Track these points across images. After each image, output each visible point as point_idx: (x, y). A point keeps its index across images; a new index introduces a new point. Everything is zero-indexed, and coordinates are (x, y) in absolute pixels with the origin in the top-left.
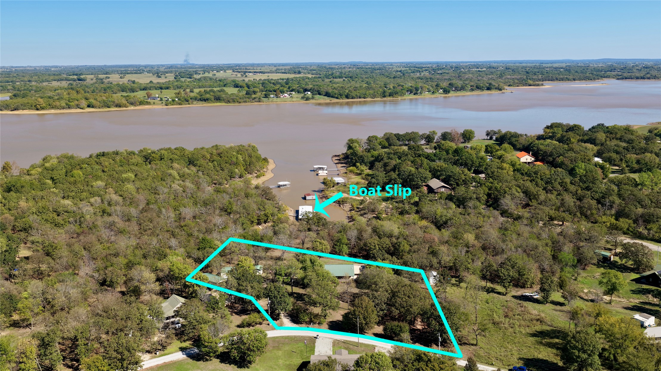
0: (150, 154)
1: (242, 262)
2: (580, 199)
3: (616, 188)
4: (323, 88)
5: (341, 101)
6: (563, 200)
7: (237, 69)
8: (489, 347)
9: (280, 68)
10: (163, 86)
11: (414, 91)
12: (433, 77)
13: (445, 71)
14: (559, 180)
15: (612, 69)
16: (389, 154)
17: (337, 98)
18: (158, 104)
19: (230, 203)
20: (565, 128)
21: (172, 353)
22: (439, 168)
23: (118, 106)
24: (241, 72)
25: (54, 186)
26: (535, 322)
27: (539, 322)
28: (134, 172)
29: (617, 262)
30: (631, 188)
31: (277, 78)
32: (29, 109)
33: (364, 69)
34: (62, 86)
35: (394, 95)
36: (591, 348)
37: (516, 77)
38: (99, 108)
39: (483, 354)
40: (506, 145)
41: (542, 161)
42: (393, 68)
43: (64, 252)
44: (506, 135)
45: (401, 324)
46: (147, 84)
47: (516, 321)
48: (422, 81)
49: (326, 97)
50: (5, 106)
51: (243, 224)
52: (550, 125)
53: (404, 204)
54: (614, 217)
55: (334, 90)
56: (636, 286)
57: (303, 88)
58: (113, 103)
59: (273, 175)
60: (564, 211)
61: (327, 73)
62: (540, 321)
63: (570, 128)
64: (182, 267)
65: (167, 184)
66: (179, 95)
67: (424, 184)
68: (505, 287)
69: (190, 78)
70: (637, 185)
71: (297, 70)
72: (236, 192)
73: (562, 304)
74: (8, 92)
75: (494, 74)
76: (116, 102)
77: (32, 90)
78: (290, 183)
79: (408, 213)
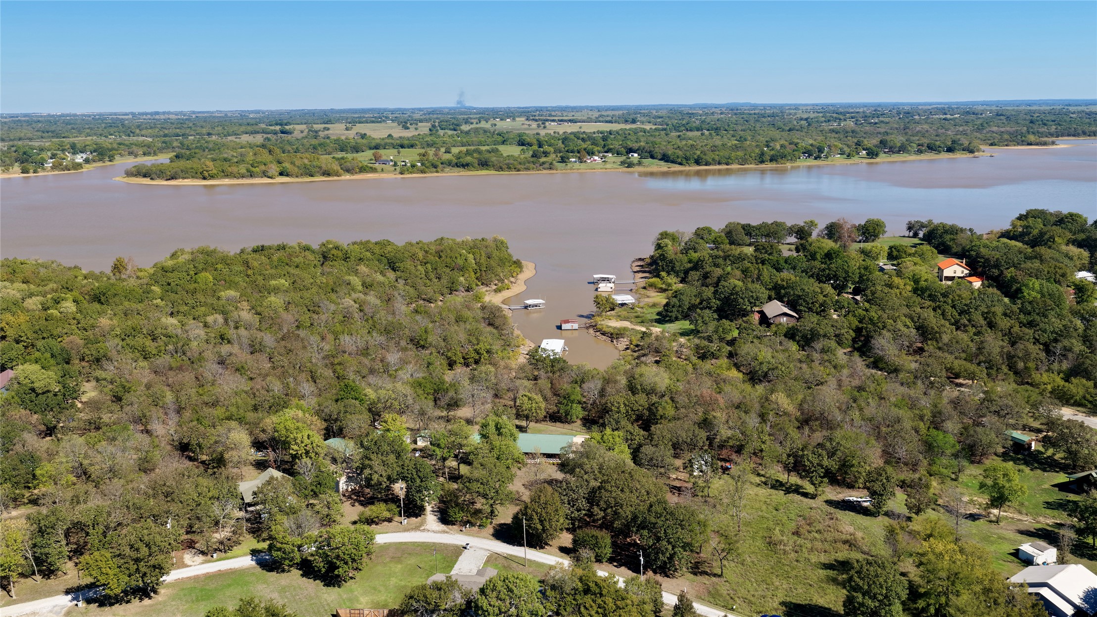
0: (330, 250)
1: (387, 422)
2: (1013, 342)
3: (1081, 326)
4: (659, 147)
5: (687, 168)
6: (982, 343)
7: (535, 116)
8: (741, 580)
9: (607, 113)
10: (406, 142)
11: (816, 153)
12: (858, 129)
13: (884, 119)
14: (983, 308)
16: (716, 257)
17: (680, 164)
18: (389, 172)
19: (427, 331)
20: (1051, 220)
21: (237, 557)
22: (785, 283)
23: (327, 173)
24: (540, 120)
25: (160, 295)
26: (840, 545)
27: (846, 546)
28: (291, 278)
29: (1040, 453)
31: (592, 131)
32: (193, 177)
33: (745, 116)
34: (254, 142)
35: (780, 160)
37: (1008, 129)
38: (297, 177)
39: (725, 592)
40: (924, 247)
41: (980, 275)
42: (795, 114)
44: (937, 230)
45: (601, 533)
46: (383, 139)
47: (808, 541)
48: (835, 136)
49: (662, 163)
50: (158, 172)
51: (430, 364)
52: (1025, 213)
53: (712, 342)
54: (1062, 375)
55: (677, 151)
56: (1057, 496)
57: (626, 147)
58: (318, 170)
59: (524, 288)
60: (980, 363)
61: (681, 121)
62: (850, 543)
63: (1061, 219)
64: (292, 426)
65: (338, 297)
66: (425, 158)
67: (754, 309)
68: (814, 484)
69: (455, 130)
71: (631, 117)
72: (445, 314)
74: (170, 152)
75: (970, 125)
76: (324, 167)
77: (206, 148)
78: (544, 302)
79: (714, 356)
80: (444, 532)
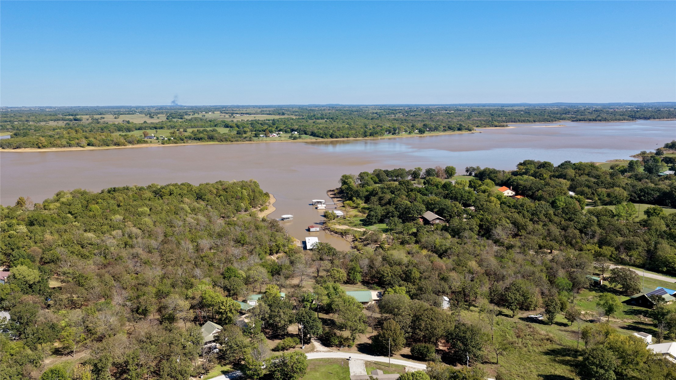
0: (159, 189)
1: (269, 289)
2: (564, 229)
3: (595, 219)
4: (309, 128)
5: (326, 140)
6: (549, 230)
7: (224, 111)
8: (508, 365)
9: (265, 109)
10: (158, 126)
11: (393, 131)
12: (407, 118)
13: (417, 113)
14: (543, 212)
15: (567, 112)
16: (382, 188)
17: (322, 137)
18: (155, 143)
19: (243, 235)
20: (537, 165)
21: (216, 376)
22: (433, 202)
23: (117, 144)
24: (229, 113)
25: (75, 220)
26: (545, 341)
27: (549, 342)
28: (148, 206)
29: (606, 286)
30: (609, 219)
31: (263, 119)
32: (31, 147)
33: (343, 111)
34: (59, 126)
35: (375, 135)
36: (608, 364)
37: (482, 118)
38: (99, 146)
39: (505, 372)
40: (488, 181)
41: (522, 194)
42: (369, 110)
43: (95, 282)
44: (486, 171)
45: (427, 345)
46: (141, 124)
47: (528, 341)
48: (397, 122)
49: (312, 137)
50: (7, 144)
51: (259, 255)
52: (522, 162)
53: (403, 235)
54: (597, 245)
55: (319, 130)
56: (628, 308)
57: (290, 128)
58: (111, 142)
59: (275, 209)
60: (551, 240)
61: (309, 114)
62: (550, 340)
63: (541, 165)
64: (213, 294)
65: (180, 217)
66: (174, 135)
67: (419, 216)
68: (512, 310)
69: (181, 118)
70: (614, 216)
71: (280, 111)
72: (247, 225)
73: (565, 325)
74: (7, 131)
75: (463, 116)
76: (115, 140)
77: (31, 129)
78: (292, 216)
79: (408, 243)
80: (329, 351)
